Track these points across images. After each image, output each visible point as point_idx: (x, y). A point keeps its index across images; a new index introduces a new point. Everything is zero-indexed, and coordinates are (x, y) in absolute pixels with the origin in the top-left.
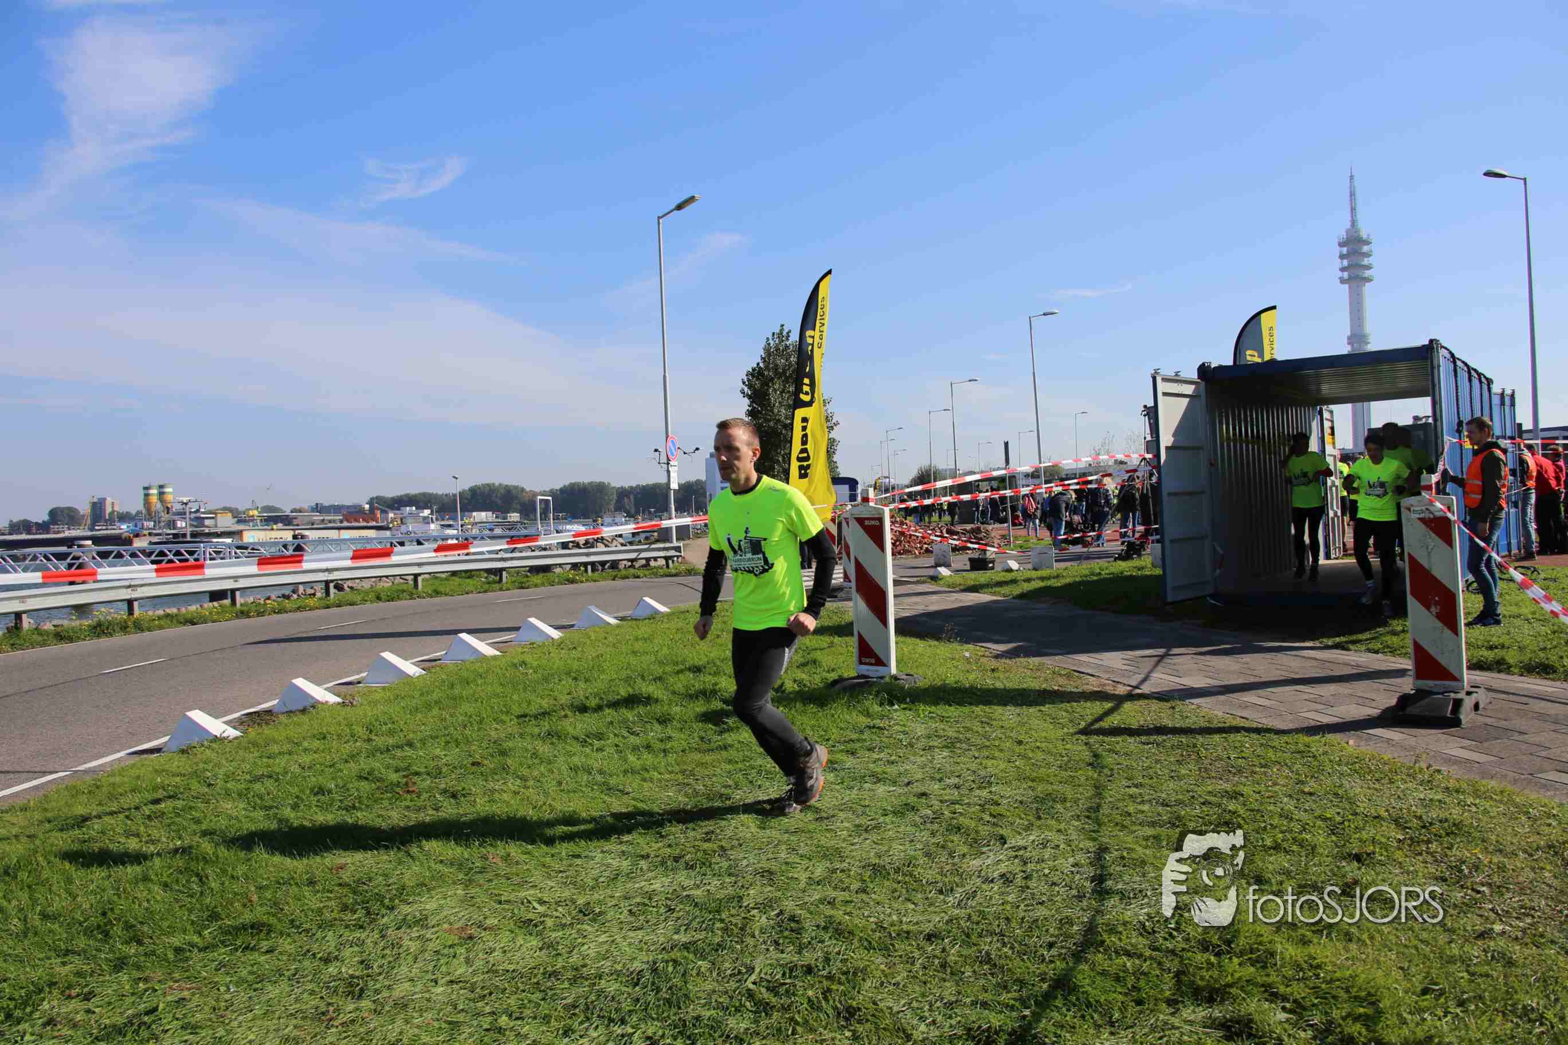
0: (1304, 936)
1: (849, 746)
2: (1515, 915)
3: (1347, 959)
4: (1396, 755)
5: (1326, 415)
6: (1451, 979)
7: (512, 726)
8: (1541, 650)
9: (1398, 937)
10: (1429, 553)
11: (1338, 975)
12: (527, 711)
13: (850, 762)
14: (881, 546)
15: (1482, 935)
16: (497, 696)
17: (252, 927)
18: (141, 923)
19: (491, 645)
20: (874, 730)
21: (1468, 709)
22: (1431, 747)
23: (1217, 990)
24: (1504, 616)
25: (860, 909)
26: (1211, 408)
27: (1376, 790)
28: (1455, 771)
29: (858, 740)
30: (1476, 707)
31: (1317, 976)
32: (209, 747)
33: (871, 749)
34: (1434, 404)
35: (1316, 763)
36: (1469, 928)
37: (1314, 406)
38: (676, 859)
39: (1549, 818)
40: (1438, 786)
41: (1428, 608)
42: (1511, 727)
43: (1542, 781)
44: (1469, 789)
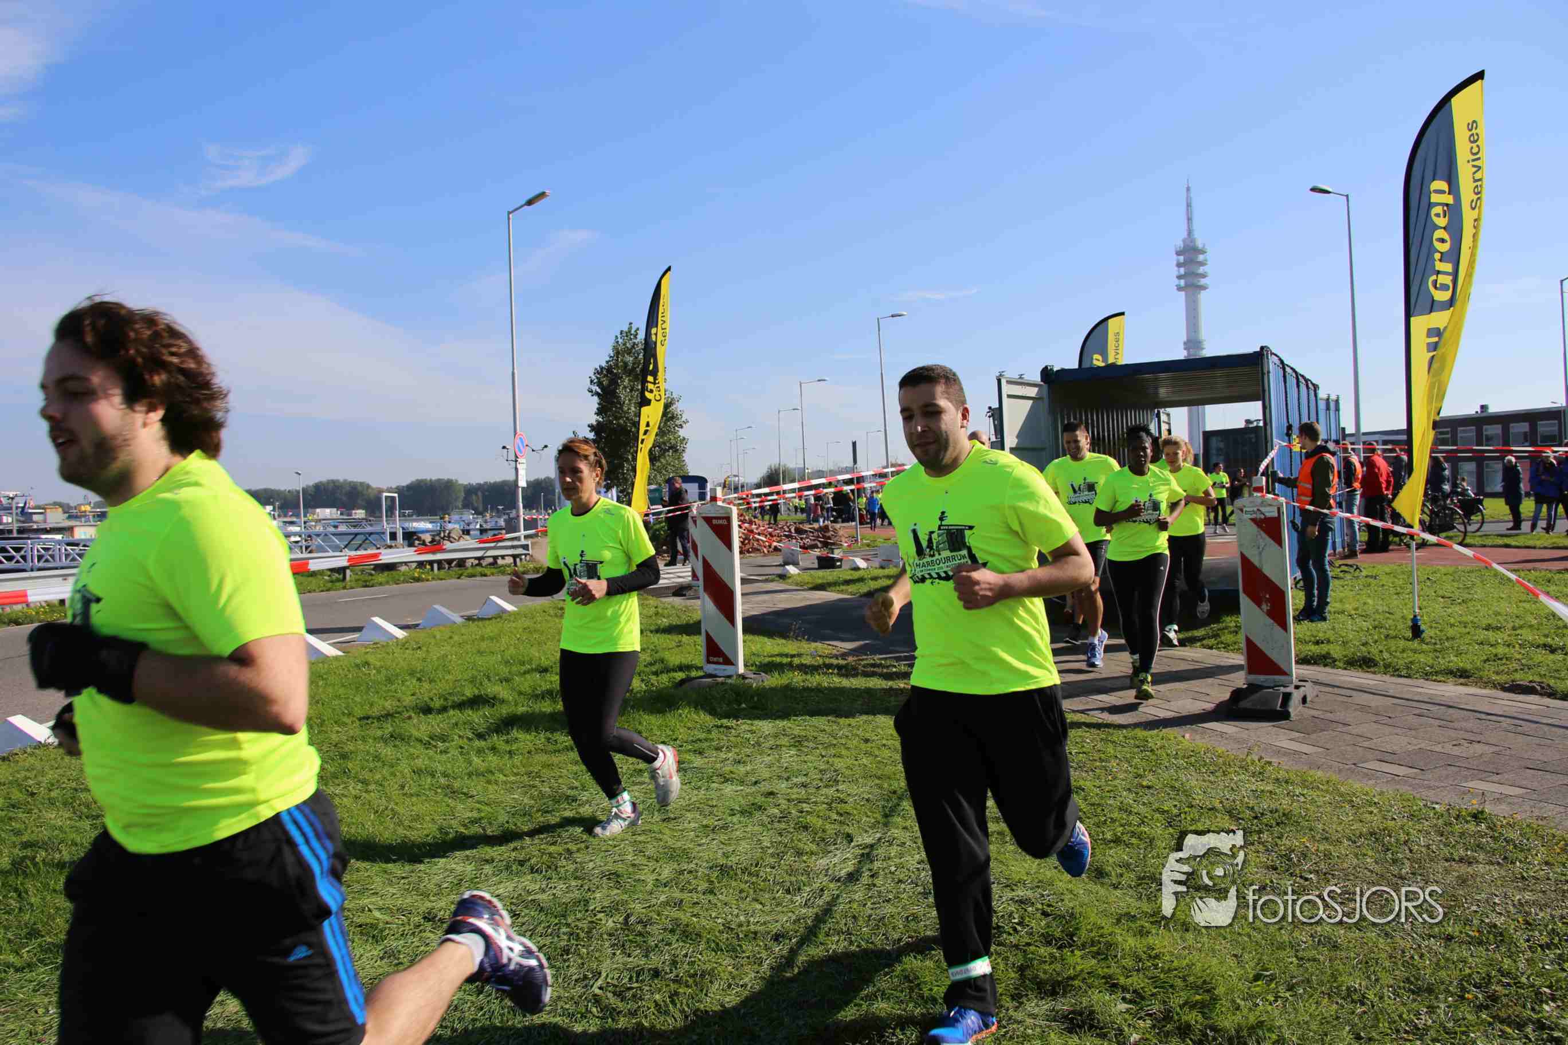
0: (1142, 927)
1: (697, 746)
3: (1184, 948)
4: (1229, 748)
5: (1163, 418)
6: (1281, 964)
7: (354, 729)
8: (1363, 645)
10: (1260, 553)
11: (1176, 964)
12: (370, 713)
13: (698, 761)
14: (729, 545)
16: (339, 697)
19: (333, 645)
20: (722, 730)
21: (1297, 702)
22: (1262, 739)
23: (1059, 983)
24: (1330, 612)
25: (707, 910)
26: (1052, 411)
27: (1211, 782)
28: (1286, 763)
29: (706, 740)
30: (1304, 700)
31: (1156, 966)
32: (31, 755)
33: (718, 749)
34: (1264, 407)
35: (1154, 757)
37: (1152, 410)
38: (521, 863)
39: (1370, 806)
40: (1269, 778)
41: (1259, 604)
42: (1337, 719)
43: (1365, 771)
44: (1298, 780)
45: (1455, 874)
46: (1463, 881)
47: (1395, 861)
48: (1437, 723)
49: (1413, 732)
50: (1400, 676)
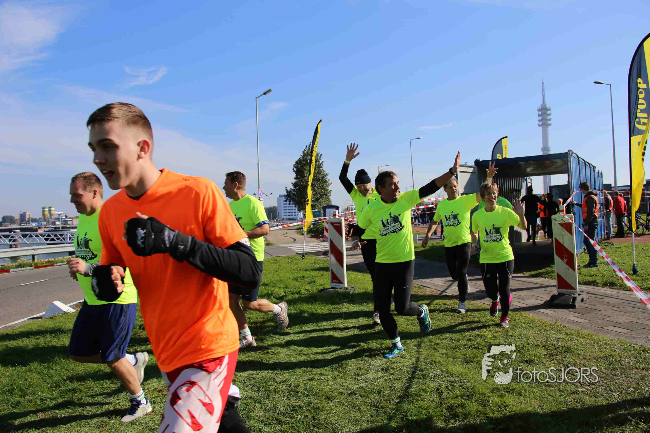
0: (502, 394)
2: (588, 384)
3: (519, 403)
4: (548, 320)
5: (529, 180)
8: (611, 277)
9: (540, 394)
10: (563, 238)
11: (514, 409)
14: (341, 234)
15: (574, 393)
17: (73, 390)
18: (27, 389)
21: (579, 301)
22: (563, 316)
26: (479, 178)
27: (538, 334)
28: (571, 326)
30: (582, 300)
31: (506, 410)
32: (62, 316)
34: (569, 176)
35: (515, 323)
36: (569, 390)
37: (524, 177)
39: (606, 345)
40: (563, 333)
41: (563, 259)
42: (596, 308)
43: (606, 330)
44: (576, 334)
45: (640, 375)
46: (643, 378)
47: (614, 369)
48: (640, 310)
49: (629, 314)
50: (626, 290)
